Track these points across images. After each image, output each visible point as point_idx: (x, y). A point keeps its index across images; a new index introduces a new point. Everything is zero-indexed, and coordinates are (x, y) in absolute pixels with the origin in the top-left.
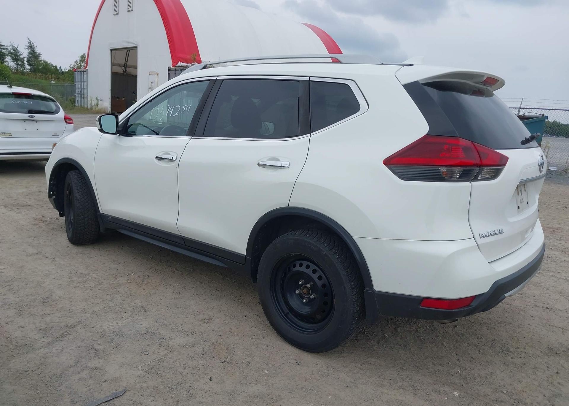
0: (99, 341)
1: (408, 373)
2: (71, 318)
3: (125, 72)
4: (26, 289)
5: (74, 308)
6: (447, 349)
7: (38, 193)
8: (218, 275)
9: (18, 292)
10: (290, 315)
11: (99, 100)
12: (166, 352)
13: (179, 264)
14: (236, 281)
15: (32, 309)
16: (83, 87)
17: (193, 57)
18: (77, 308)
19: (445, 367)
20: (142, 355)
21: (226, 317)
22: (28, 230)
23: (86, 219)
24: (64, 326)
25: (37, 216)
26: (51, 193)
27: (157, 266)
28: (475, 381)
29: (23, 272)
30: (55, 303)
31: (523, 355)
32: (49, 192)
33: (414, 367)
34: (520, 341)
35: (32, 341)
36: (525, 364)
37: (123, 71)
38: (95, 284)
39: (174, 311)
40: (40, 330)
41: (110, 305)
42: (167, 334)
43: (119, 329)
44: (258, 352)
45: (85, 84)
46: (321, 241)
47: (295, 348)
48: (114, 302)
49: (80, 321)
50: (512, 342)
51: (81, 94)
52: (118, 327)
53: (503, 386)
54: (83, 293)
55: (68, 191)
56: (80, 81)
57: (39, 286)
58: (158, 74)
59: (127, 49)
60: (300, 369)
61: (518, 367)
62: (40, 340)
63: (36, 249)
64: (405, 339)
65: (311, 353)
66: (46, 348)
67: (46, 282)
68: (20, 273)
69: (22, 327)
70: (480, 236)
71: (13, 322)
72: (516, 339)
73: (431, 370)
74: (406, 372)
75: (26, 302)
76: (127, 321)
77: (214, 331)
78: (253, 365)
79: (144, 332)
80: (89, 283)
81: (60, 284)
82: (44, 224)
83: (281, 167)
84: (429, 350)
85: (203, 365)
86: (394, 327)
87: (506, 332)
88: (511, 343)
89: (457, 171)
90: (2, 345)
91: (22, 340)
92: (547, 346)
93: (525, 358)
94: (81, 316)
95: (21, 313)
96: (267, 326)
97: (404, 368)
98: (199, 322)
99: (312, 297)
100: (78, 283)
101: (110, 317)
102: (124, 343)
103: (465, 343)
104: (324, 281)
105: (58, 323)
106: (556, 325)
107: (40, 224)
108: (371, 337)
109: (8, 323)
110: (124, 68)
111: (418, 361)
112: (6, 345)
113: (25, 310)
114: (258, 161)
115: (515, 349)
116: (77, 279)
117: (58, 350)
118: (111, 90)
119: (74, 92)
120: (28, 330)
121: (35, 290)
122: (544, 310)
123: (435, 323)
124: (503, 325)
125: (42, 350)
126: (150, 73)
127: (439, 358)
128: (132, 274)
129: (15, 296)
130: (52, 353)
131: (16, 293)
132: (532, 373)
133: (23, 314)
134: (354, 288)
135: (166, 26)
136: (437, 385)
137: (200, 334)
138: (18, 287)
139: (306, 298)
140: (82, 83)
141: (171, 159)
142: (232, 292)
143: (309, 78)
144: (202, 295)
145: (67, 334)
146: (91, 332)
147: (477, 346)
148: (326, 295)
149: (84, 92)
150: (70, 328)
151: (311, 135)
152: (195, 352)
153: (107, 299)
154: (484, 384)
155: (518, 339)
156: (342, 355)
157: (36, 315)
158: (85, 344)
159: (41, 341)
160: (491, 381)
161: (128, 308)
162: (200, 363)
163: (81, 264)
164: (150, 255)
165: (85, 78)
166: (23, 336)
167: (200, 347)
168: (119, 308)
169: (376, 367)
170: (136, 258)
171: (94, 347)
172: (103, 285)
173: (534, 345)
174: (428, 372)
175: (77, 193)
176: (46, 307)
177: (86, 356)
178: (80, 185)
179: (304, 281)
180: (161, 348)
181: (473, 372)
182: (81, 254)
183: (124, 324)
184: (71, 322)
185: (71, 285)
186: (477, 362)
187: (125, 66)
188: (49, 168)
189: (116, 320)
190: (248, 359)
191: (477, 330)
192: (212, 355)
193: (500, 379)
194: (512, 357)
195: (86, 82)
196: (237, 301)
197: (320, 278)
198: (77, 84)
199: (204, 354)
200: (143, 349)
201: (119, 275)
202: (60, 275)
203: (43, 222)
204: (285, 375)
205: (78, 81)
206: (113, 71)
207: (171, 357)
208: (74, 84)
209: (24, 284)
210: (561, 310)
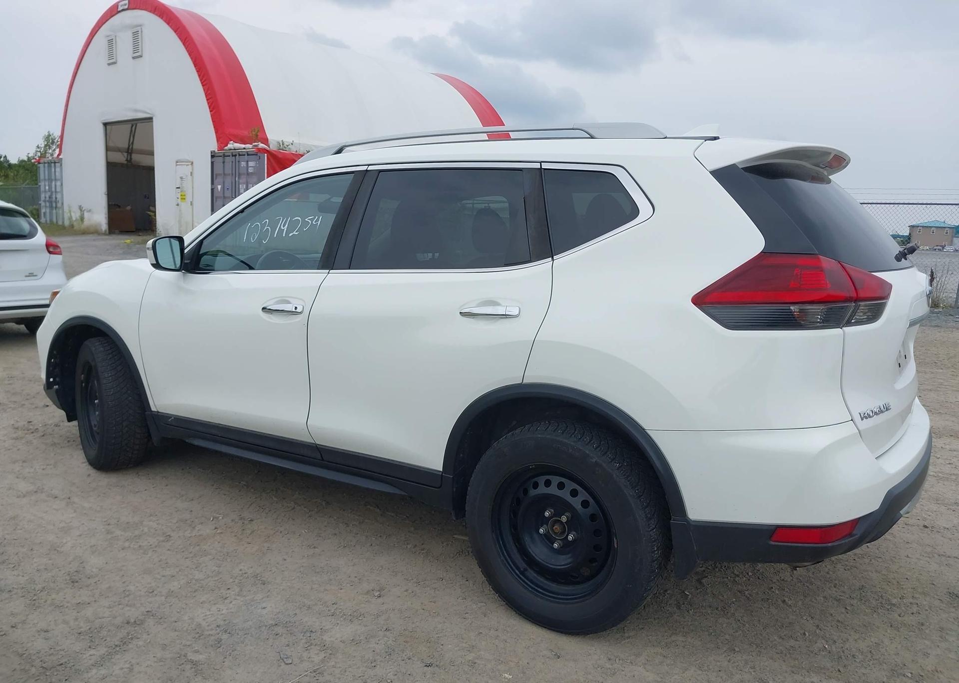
0: (194, 645)
1: (744, 657)
2: (130, 606)
3: (129, 161)
4: (34, 558)
5: (132, 588)
6: (794, 610)
7: (9, 380)
8: (371, 508)
9: (19, 565)
10: (531, 574)
11: (85, 211)
12: (322, 655)
13: (297, 493)
14: (407, 516)
15: (54, 596)
16: (53, 189)
17: (254, 133)
18: (137, 587)
19: (801, 641)
20: (281, 666)
21: (409, 584)
22: (9, 450)
23: (125, 424)
24: (123, 623)
25: (17, 421)
26: (51, 380)
27: (261, 499)
28: (855, 661)
29: (19, 527)
30: (92, 581)
31: (915, 609)
32: (48, 378)
33: (751, 645)
34: (903, 585)
35: (70, 657)
36: (923, 624)
37: (125, 159)
38: (158, 540)
39: (314, 579)
40: (80, 633)
41: (196, 577)
42: (314, 622)
43: (225, 620)
44: (484, 643)
45: (58, 183)
46: (585, 439)
47: (545, 630)
48: (202, 571)
49: (150, 612)
50: (890, 588)
51: (51, 202)
52: (222, 616)
53: (902, 666)
54: (141, 558)
55: (83, 376)
56: (49, 179)
57: (56, 552)
58: (192, 163)
59: (133, 122)
60: (565, 666)
61: (914, 630)
62: (84, 653)
63: (31, 483)
64: (720, 597)
65: (573, 636)
66: (99, 668)
67: (66, 543)
68: (14, 530)
69: (45, 632)
70: (861, 415)
71: (25, 623)
72: (895, 582)
73: (781, 648)
74: (741, 656)
75: (39, 584)
76: (235, 604)
77: (395, 611)
78: (482, 666)
79: (273, 623)
80: (146, 540)
81: (94, 545)
82: (34, 436)
83: (505, 316)
84: (765, 613)
85: (396, 673)
86: (696, 578)
87: (876, 571)
88: (890, 590)
89: (817, 310)
90: (15, 670)
91: (52, 656)
92: (947, 590)
93: (919, 613)
94: (148, 602)
95: (37, 604)
96: (486, 595)
97: (737, 649)
98: (365, 596)
99: (570, 538)
100: (127, 542)
101: (203, 599)
102: (243, 645)
103: (818, 596)
104: (593, 508)
105: (110, 618)
106: (948, 554)
107: (27, 436)
108: (664, 598)
109: (16, 625)
110: (128, 155)
111: (753, 634)
112: (22, 668)
113: (43, 597)
114: (461, 307)
115: (899, 600)
116: (122, 533)
117: (124, 670)
118: (106, 193)
119: (39, 198)
120: (57, 636)
121: (50, 560)
122: (921, 529)
123: (760, 566)
124: (867, 561)
125: (94, 671)
126: (177, 162)
127: (786, 627)
128: (219, 517)
129: (15, 573)
130: (115, 675)
131: (15, 568)
132: (940, 639)
133: (40, 607)
134: (650, 519)
135: (204, 82)
136: (798, 674)
137: (373, 617)
138: (16, 556)
139: (558, 541)
140: (52, 182)
141: (294, 310)
142: (405, 538)
143: (539, 164)
144: (355, 546)
145: (132, 639)
146: (175, 630)
147: (838, 600)
148: (597, 533)
149: (56, 198)
150: (134, 626)
151: (553, 260)
152: (374, 651)
153: (187, 567)
154: (871, 663)
155: (898, 582)
156: (626, 635)
157: (66, 606)
158: (170, 653)
159: (88, 655)
160: (880, 658)
161: (231, 580)
162: (388, 671)
163: (122, 506)
164: (242, 481)
165: (57, 174)
166: (51, 649)
167: (381, 641)
168: (215, 581)
169: (688, 650)
170: (219, 488)
171: (190, 658)
172: (173, 542)
173: (926, 589)
174: (777, 653)
175: (107, 378)
176: (79, 591)
177: (178, 676)
178: (110, 363)
179: (553, 511)
180: (311, 649)
181: (847, 646)
182: (118, 487)
183: (232, 610)
184: (133, 614)
185: (115, 546)
186: (848, 628)
187: (129, 151)
188: (46, 334)
189: (215, 604)
190: (470, 657)
191: (831, 573)
192: (405, 654)
193: (893, 653)
194: (899, 613)
195: (59, 180)
196: (419, 553)
197: (585, 504)
198: (43, 183)
199: (390, 654)
200: (280, 655)
201: (197, 520)
202: (89, 529)
203: (33, 432)
204: (541, 679)
205: (45, 180)
206: (109, 161)
207: (333, 663)
208: (37, 184)
209: (27, 550)
210: (948, 529)
